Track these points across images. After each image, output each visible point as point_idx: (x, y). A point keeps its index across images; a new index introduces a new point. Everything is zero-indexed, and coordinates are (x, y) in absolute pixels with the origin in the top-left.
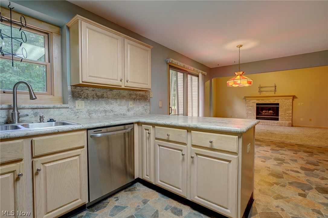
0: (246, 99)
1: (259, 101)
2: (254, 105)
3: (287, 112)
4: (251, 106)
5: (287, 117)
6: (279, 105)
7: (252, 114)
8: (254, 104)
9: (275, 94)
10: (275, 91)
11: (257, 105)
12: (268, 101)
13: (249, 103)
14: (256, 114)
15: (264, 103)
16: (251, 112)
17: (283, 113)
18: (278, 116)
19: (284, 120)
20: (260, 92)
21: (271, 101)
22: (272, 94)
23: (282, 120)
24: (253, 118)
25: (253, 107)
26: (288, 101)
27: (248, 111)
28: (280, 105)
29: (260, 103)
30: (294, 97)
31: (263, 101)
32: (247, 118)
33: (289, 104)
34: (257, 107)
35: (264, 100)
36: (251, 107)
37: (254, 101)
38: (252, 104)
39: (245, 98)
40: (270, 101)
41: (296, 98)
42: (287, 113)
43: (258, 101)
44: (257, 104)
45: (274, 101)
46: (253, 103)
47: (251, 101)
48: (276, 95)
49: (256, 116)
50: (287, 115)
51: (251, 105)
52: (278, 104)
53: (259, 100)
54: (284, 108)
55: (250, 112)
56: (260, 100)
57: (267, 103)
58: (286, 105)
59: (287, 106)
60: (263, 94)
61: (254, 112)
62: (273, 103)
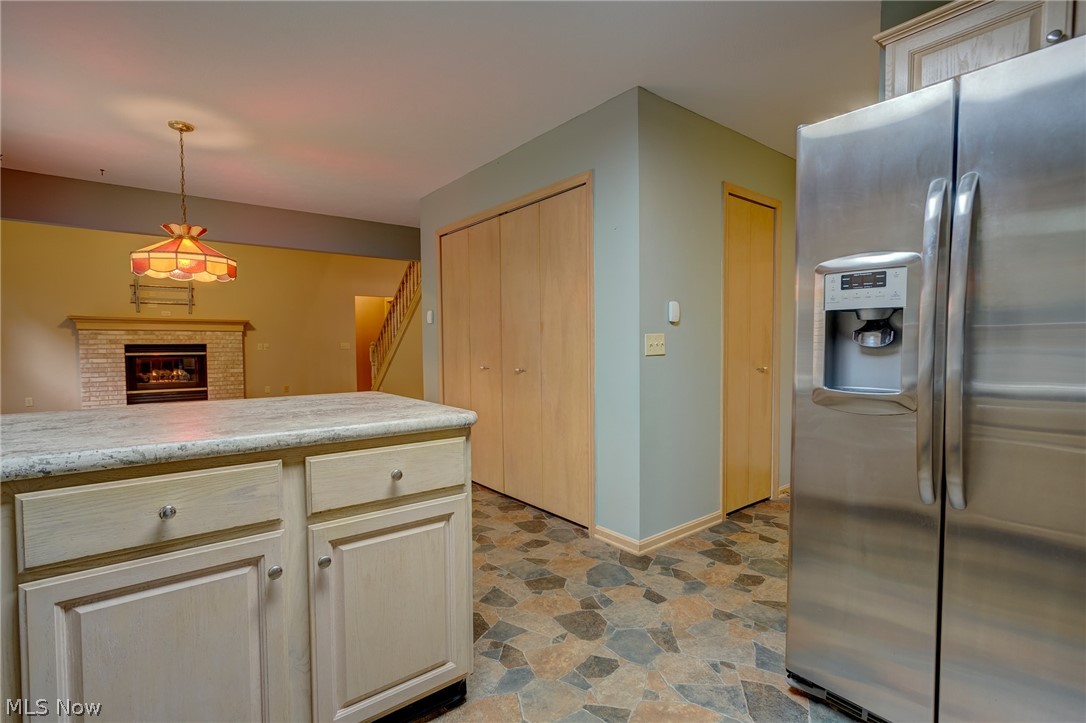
0: (79, 326)
1: (136, 337)
2: (118, 351)
3: (232, 371)
4: (104, 356)
5: (232, 387)
6: (205, 350)
7: (110, 384)
8: (114, 346)
9: (190, 313)
10: (191, 303)
11: (126, 351)
12: (170, 337)
13: (91, 342)
14: (124, 383)
15: (154, 343)
16: (105, 379)
17: (220, 375)
18: (206, 386)
19: (223, 396)
20: (137, 301)
21: (181, 338)
22: (182, 313)
23: (218, 396)
24: (115, 402)
25: (110, 360)
26: (232, 338)
27: (89, 375)
28: (208, 350)
29: (140, 343)
30: (247, 326)
31: (154, 337)
33: (235, 346)
34: (129, 361)
35: (157, 333)
36: (104, 360)
37: (112, 337)
38: (108, 346)
39: (72, 323)
40: (178, 336)
41: (253, 329)
42: (232, 375)
43: (130, 337)
44: (128, 348)
45: (190, 338)
46: (111, 342)
47: (100, 337)
48: (194, 317)
49: (129, 388)
50: (232, 379)
51: (104, 351)
52: (203, 347)
53: (135, 331)
54: (223, 359)
55: (101, 379)
56: (141, 332)
57: (166, 343)
58: (228, 350)
59: (230, 354)
60: (150, 311)
61: (116, 379)
62: (187, 343)
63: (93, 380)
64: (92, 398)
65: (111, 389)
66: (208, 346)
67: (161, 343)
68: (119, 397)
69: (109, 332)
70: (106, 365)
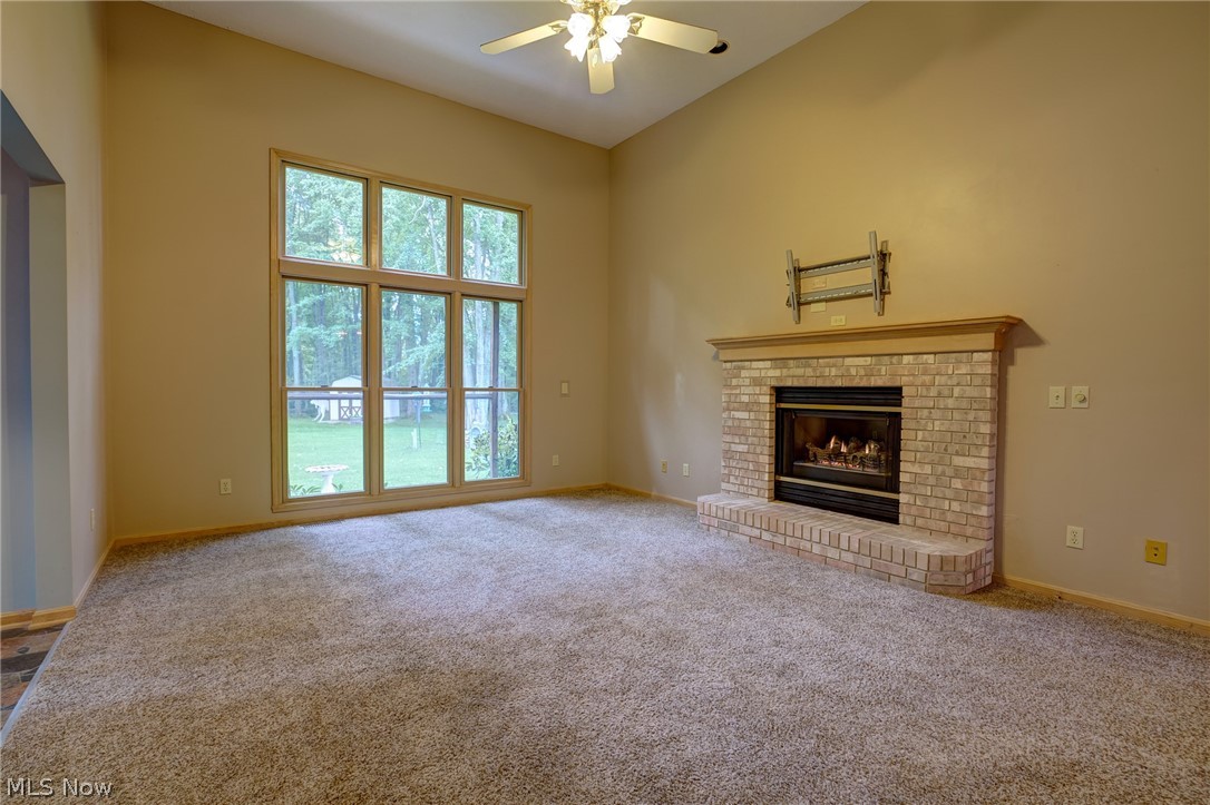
0: (723, 356)
2: (763, 399)
3: (958, 461)
4: (746, 407)
5: (956, 506)
6: (900, 403)
7: (750, 457)
8: (758, 390)
10: (883, 290)
11: (779, 400)
12: (834, 371)
13: (734, 382)
14: (772, 460)
15: (811, 383)
16: (745, 448)
17: (928, 469)
18: (897, 491)
19: (932, 524)
21: (853, 371)
22: (863, 315)
23: (920, 522)
24: (755, 491)
25: (752, 415)
26: (964, 369)
27: (728, 438)
28: (905, 402)
30: (1009, 335)
32: (724, 486)
33: (970, 392)
34: (781, 418)
35: (815, 362)
36: (744, 415)
37: (756, 374)
38: (749, 390)
39: (722, 344)
40: (847, 368)
41: (1034, 340)
42: (958, 473)
43: (777, 373)
44: (780, 393)
45: (869, 375)
46: (756, 382)
47: (744, 373)
48: (892, 318)
49: (779, 470)
50: (957, 484)
51: (745, 399)
52: (893, 394)
53: (783, 362)
54: (937, 425)
55: (741, 448)
56: (792, 363)
57: (827, 384)
58: (950, 403)
59: (957, 415)
61: (760, 450)
62: (864, 383)
63: (734, 448)
64: (732, 479)
65: (751, 467)
66: (905, 391)
67: (820, 383)
68: (759, 484)
69: (755, 364)
70: (748, 424)
